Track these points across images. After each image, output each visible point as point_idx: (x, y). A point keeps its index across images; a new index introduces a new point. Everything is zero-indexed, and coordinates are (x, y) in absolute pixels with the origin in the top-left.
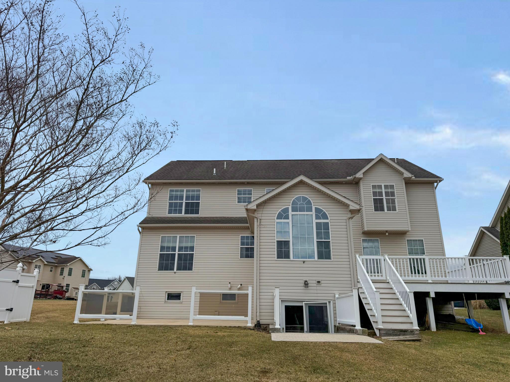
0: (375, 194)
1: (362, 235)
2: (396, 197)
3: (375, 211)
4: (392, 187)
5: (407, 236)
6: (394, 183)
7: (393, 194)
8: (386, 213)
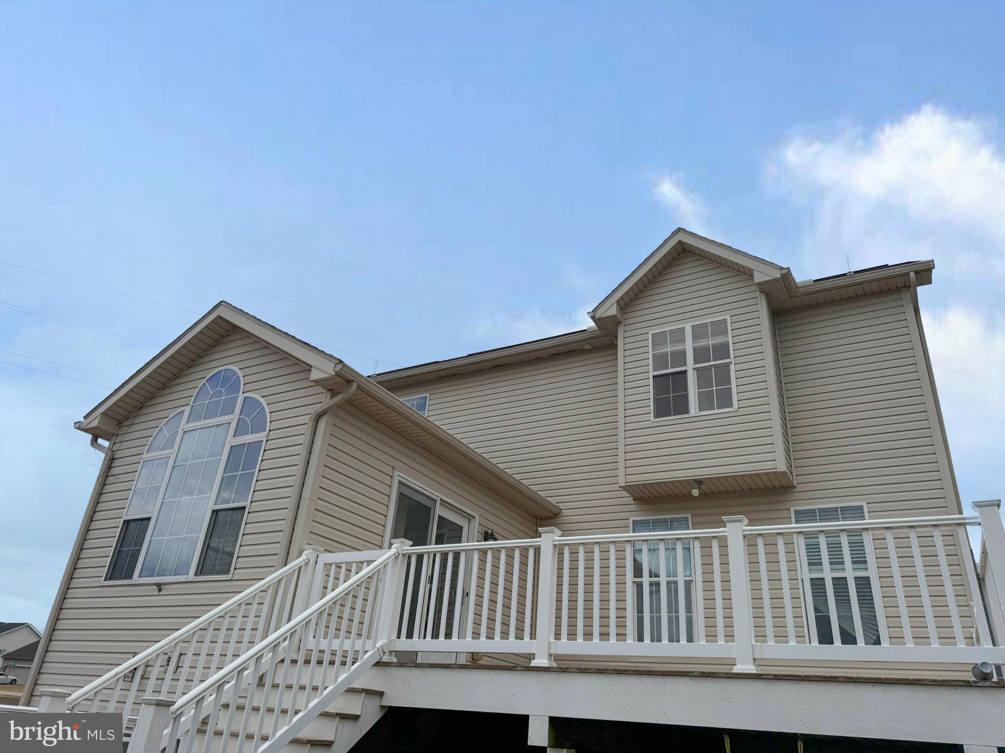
0: (660, 361)
1: (634, 507)
2: (732, 359)
3: (657, 416)
4: (720, 328)
5: (796, 496)
6: (726, 315)
7: (722, 351)
8: (697, 419)
